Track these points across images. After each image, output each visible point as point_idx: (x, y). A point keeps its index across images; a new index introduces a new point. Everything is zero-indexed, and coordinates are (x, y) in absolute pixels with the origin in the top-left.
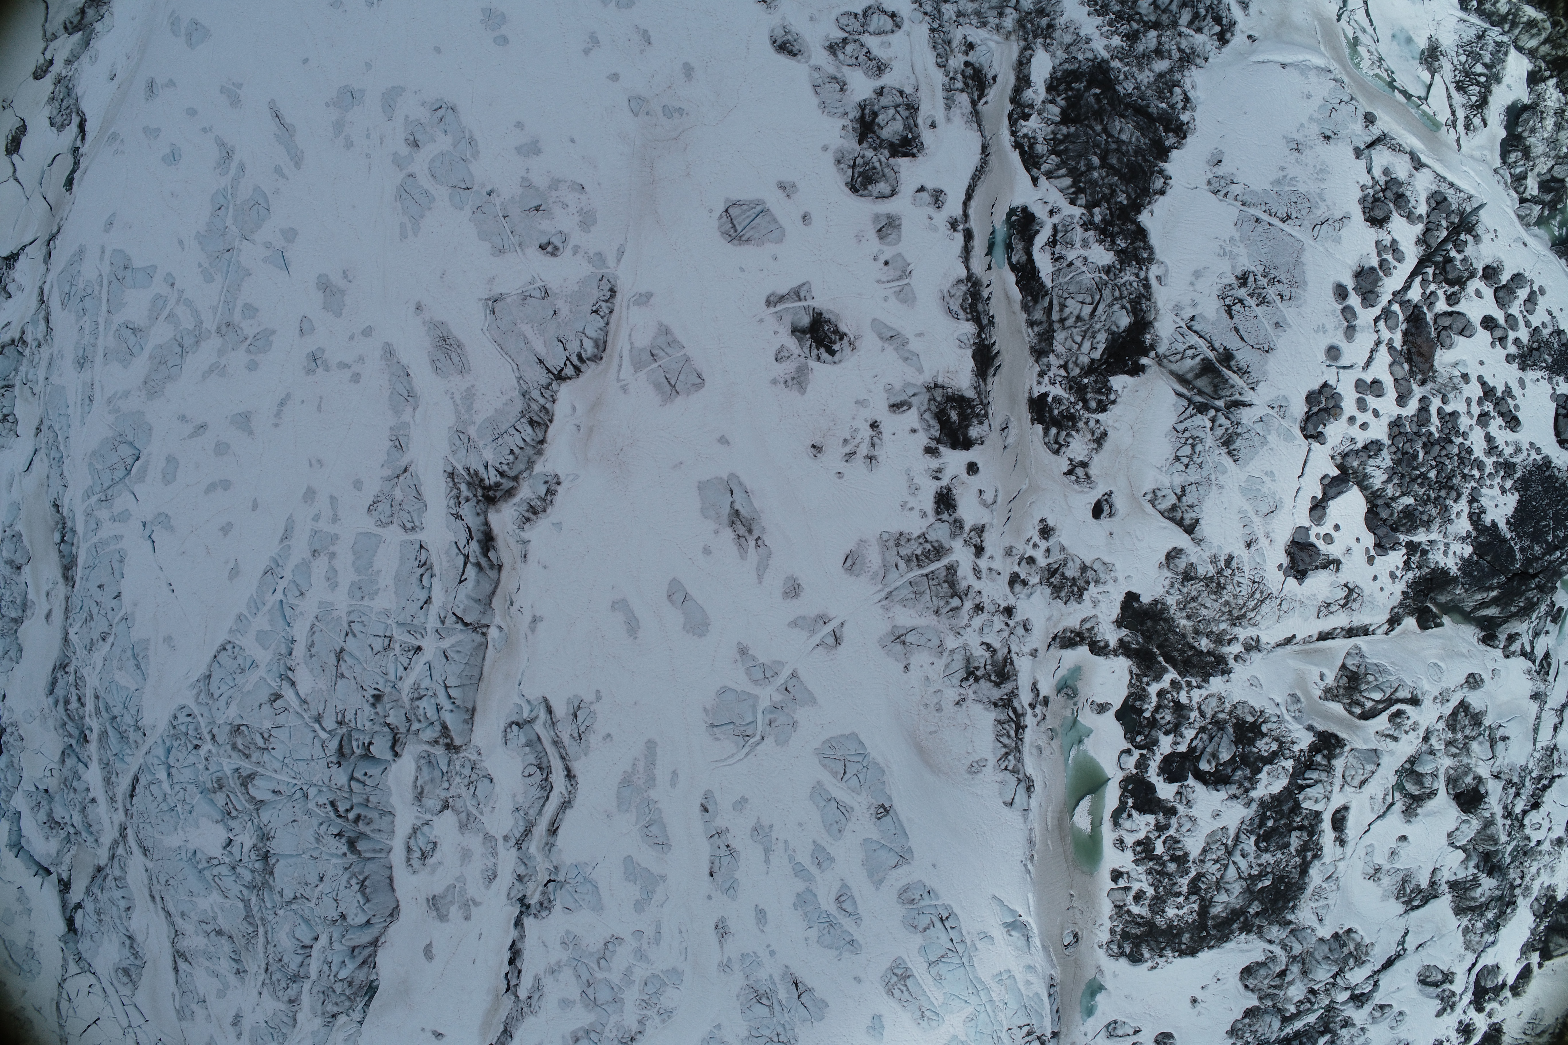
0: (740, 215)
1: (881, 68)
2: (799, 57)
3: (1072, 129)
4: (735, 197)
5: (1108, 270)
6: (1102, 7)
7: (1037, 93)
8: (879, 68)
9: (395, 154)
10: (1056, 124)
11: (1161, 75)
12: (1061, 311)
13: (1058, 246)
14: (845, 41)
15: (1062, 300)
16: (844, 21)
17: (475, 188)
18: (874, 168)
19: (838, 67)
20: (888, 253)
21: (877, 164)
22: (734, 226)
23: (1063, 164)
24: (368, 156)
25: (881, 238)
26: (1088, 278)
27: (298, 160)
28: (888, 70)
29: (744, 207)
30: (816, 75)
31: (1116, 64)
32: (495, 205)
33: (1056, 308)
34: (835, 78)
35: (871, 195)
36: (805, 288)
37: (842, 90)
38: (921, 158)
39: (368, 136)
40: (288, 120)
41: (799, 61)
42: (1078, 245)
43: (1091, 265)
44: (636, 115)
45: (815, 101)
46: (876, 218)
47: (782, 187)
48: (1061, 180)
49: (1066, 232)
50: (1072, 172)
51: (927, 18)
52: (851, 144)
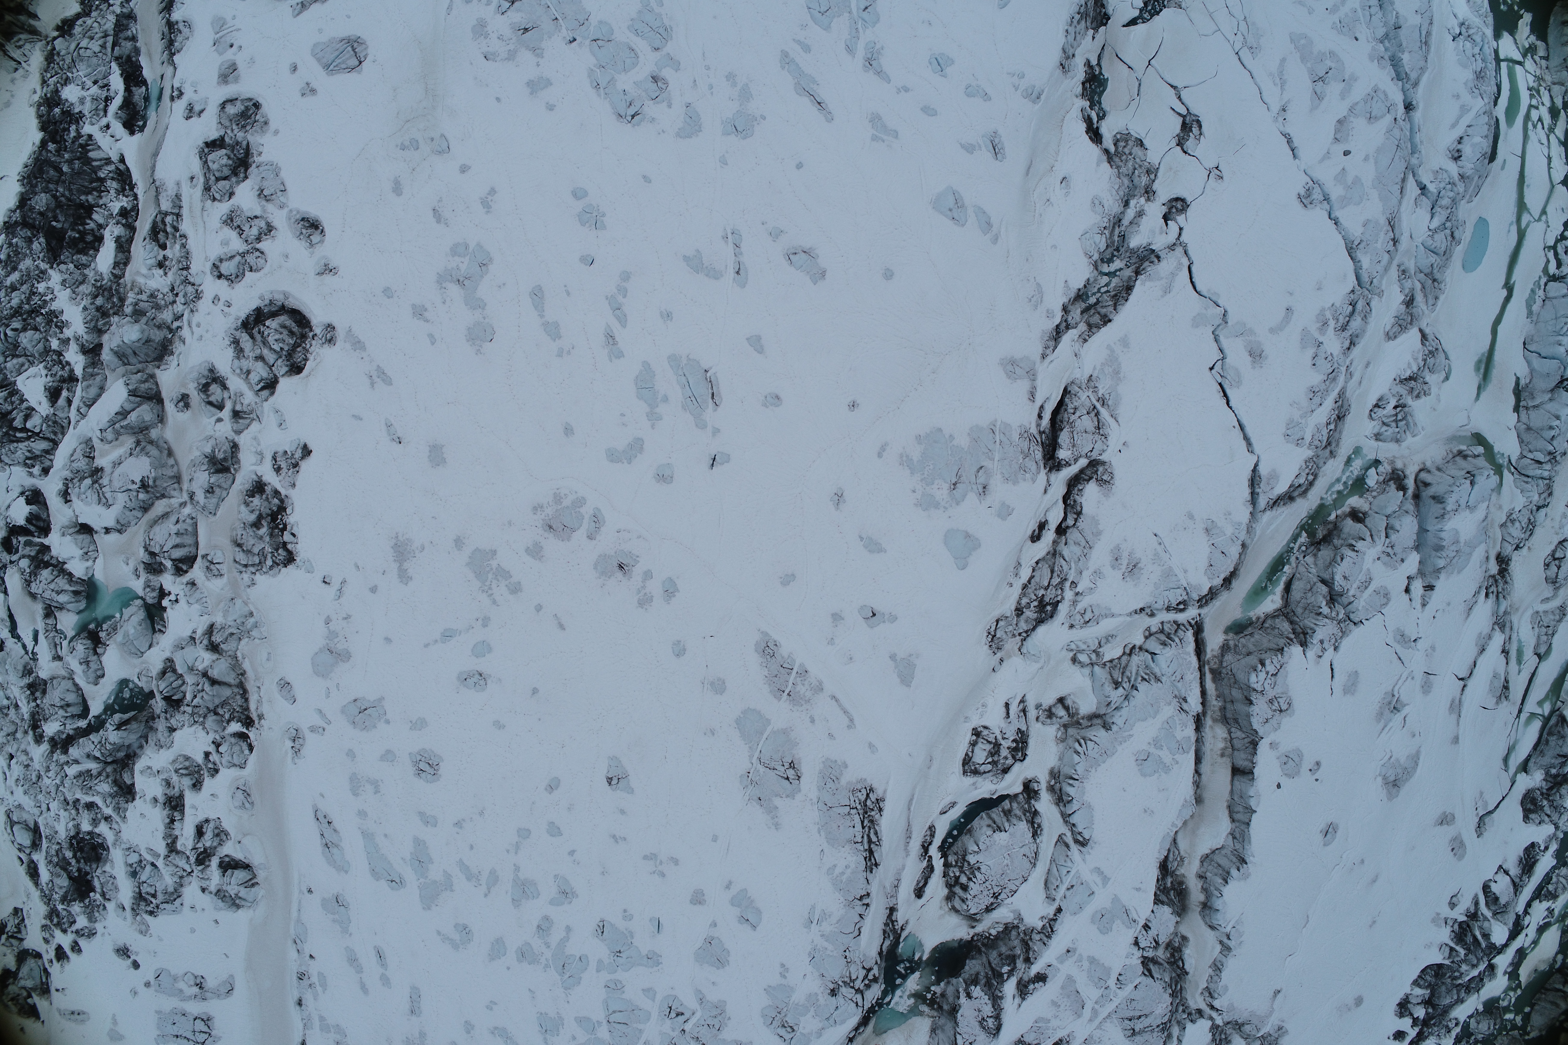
0: (348, 59)
1: (230, 220)
2: (298, 217)
3: (83, 197)
4: (353, 75)
5: (67, 81)
6: (52, 321)
7: (112, 233)
8: (232, 221)
9: (677, 70)
10: (98, 206)
11: (15, 269)
12: (105, 43)
13: (103, 97)
14: (259, 239)
15: (103, 51)
16: (261, 261)
17: (587, 42)
18: (238, 125)
19: (264, 211)
20: (230, 55)
21: (234, 127)
22: (354, 50)
23: (95, 170)
24: (708, 68)
25: (235, 64)
26: (82, 71)
27: (786, 60)
28: (224, 218)
29: (343, 66)
30: (282, 199)
31: (43, 266)
32: (567, 29)
33: (109, 45)
34: (267, 201)
35: (242, 100)
36: (296, 12)
37: (262, 191)
38: (200, 143)
39: (711, 87)
40: (806, 101)
41: (298, 212)
42: (88, 99)
43: (80, 83)
44: (443, 136)
45: (283, 174)
46: (237, 80)
47: (313, 91)
48: (99, 157)
49: (96, 109)
50: (88, 161)
51: (192, 280)
52: (254, 138)
